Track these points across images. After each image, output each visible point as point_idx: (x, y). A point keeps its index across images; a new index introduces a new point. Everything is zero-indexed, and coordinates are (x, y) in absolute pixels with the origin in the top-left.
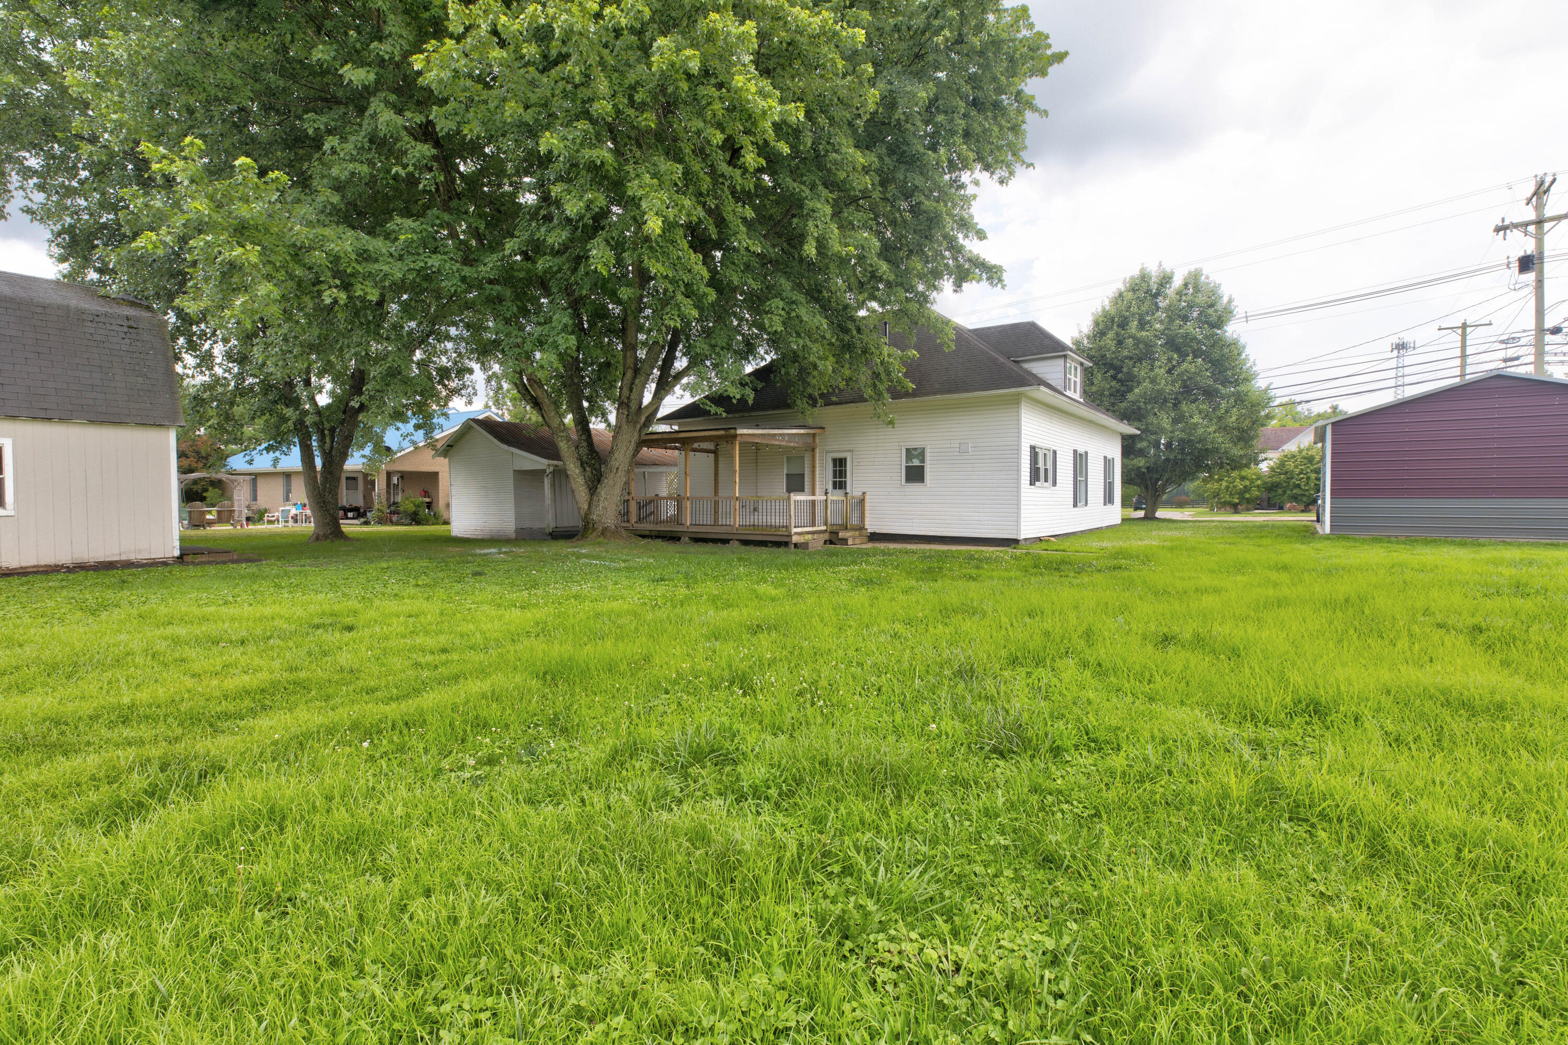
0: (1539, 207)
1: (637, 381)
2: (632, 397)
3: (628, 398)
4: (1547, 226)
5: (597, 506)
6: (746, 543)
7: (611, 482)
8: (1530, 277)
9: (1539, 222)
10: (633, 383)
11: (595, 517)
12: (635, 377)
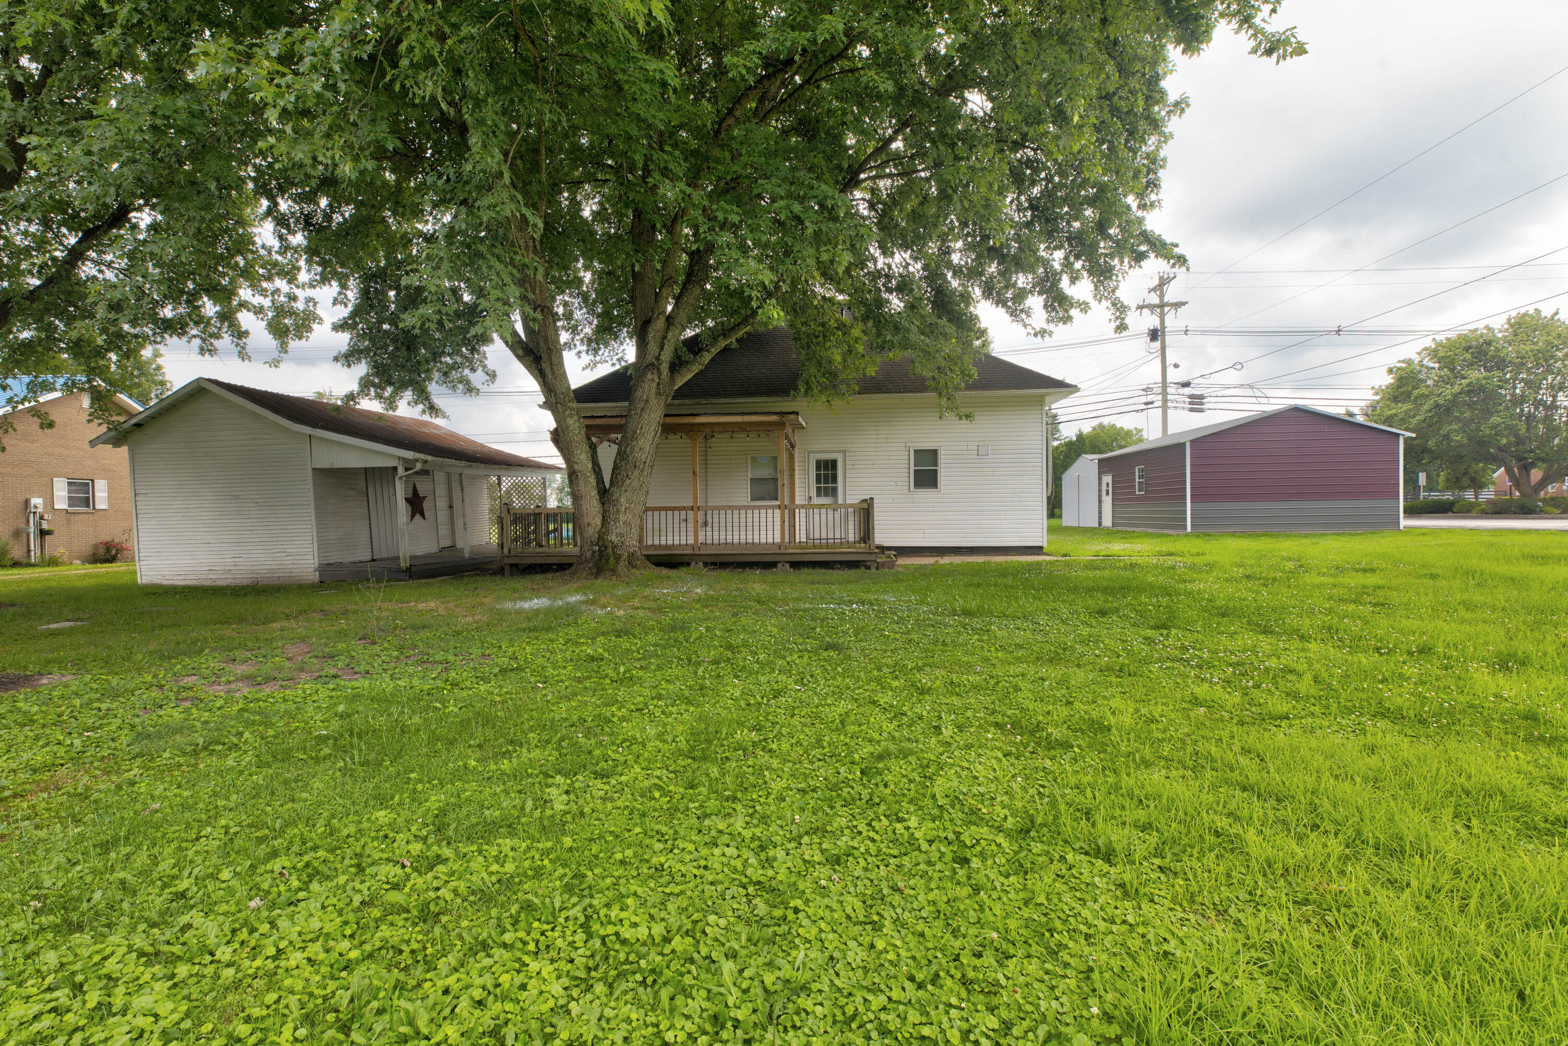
0: (1162, 297)
1: (670, 334)
2: (662, 357)
3: (658, 358)
4: (1166, 309)
5: (617, 520)
6: (796, 565)
7: (635, 484)
8: (1157, 344)
9: (1162, 306)
10: (665, 337)
11: (613, 538)
12: (667, 329)
